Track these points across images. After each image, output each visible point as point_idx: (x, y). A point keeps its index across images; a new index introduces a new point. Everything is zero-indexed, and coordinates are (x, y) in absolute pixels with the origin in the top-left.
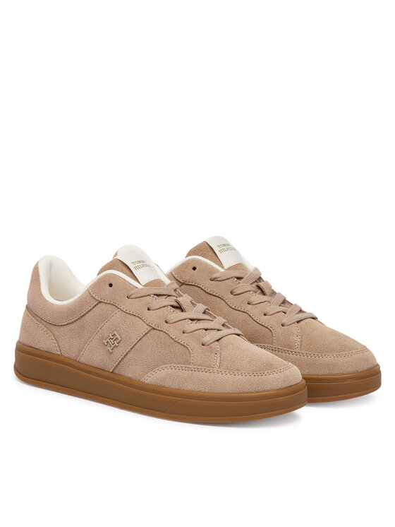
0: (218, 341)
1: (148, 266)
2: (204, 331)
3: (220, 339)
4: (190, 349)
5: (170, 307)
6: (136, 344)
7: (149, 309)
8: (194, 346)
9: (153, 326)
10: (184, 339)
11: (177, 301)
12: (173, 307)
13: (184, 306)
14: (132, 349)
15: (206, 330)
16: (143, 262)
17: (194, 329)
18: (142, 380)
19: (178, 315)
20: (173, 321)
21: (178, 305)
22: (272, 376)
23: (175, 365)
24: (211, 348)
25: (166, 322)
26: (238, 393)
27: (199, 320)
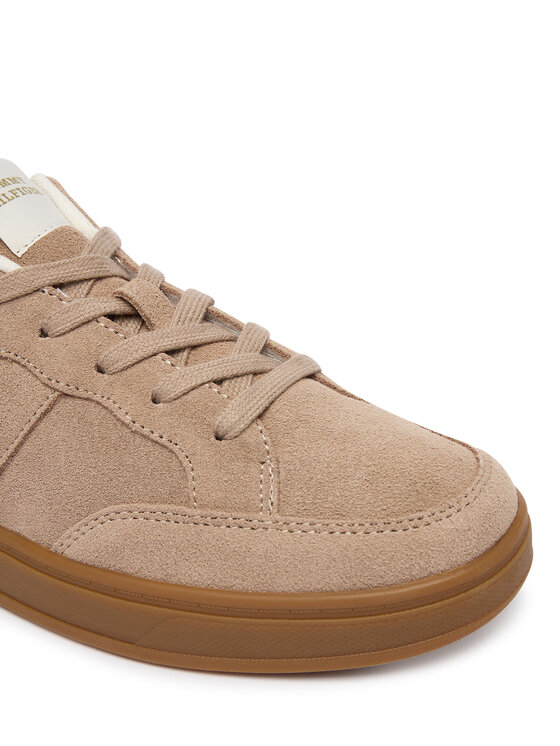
0: (260, 416)
1: (31, 191)
2: (216, 388)
3: (266, 409)
4: (182, 456)
5: (104, 321)
6: (21, 444)
7: (43, 334)
8: (193, 443)
9: (61, 386)
10: (160, 421)
11: (122, 298)
12: (112, 317)
13: (146, 310)
14: (12, 456)
15: (219, 382)
16: (14, 180)
17: (184, 386)
18: (56, 546)
19: (132, 342)
20: (120, 365)
21: (127, 309)
22: (446, 524)
23: (142, 506)
24: (244, 445)
25: (100, 370)
26: (353, 591)
27: (194, 347)
